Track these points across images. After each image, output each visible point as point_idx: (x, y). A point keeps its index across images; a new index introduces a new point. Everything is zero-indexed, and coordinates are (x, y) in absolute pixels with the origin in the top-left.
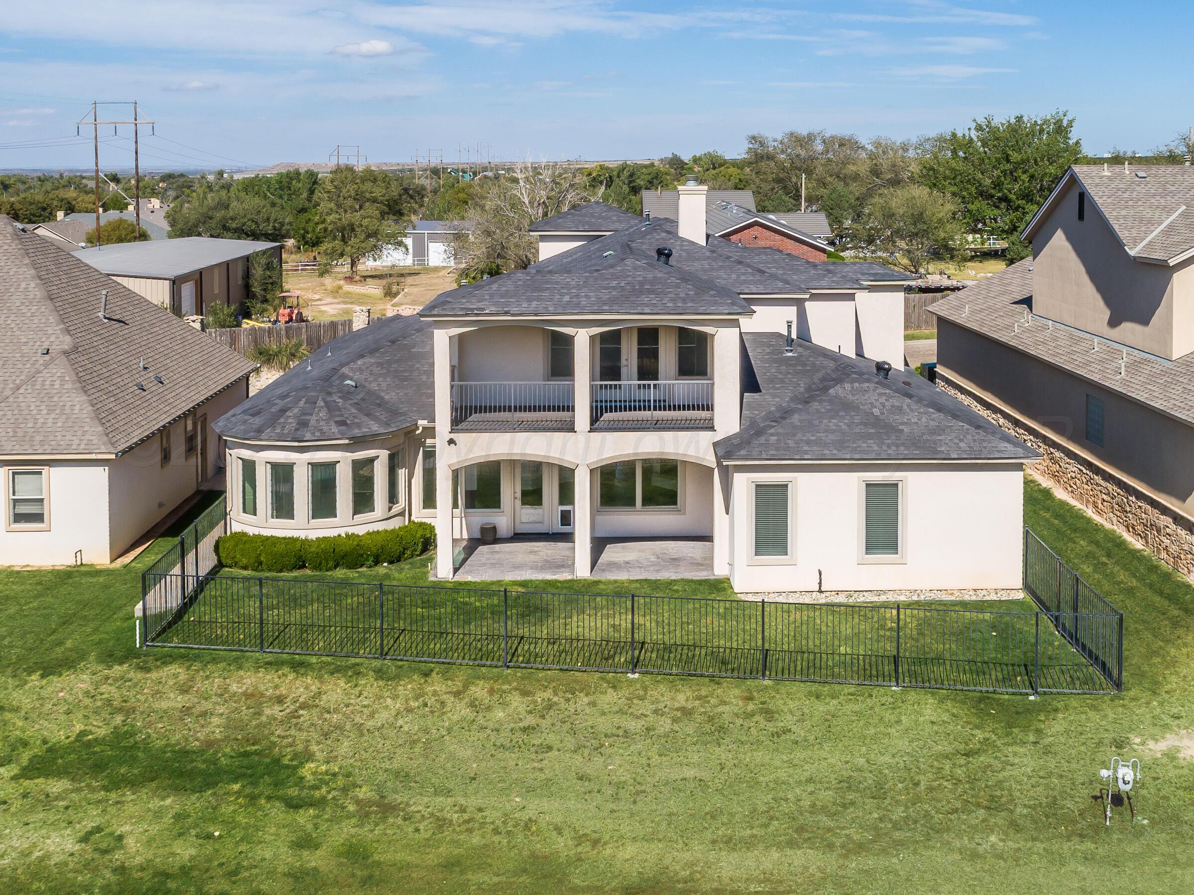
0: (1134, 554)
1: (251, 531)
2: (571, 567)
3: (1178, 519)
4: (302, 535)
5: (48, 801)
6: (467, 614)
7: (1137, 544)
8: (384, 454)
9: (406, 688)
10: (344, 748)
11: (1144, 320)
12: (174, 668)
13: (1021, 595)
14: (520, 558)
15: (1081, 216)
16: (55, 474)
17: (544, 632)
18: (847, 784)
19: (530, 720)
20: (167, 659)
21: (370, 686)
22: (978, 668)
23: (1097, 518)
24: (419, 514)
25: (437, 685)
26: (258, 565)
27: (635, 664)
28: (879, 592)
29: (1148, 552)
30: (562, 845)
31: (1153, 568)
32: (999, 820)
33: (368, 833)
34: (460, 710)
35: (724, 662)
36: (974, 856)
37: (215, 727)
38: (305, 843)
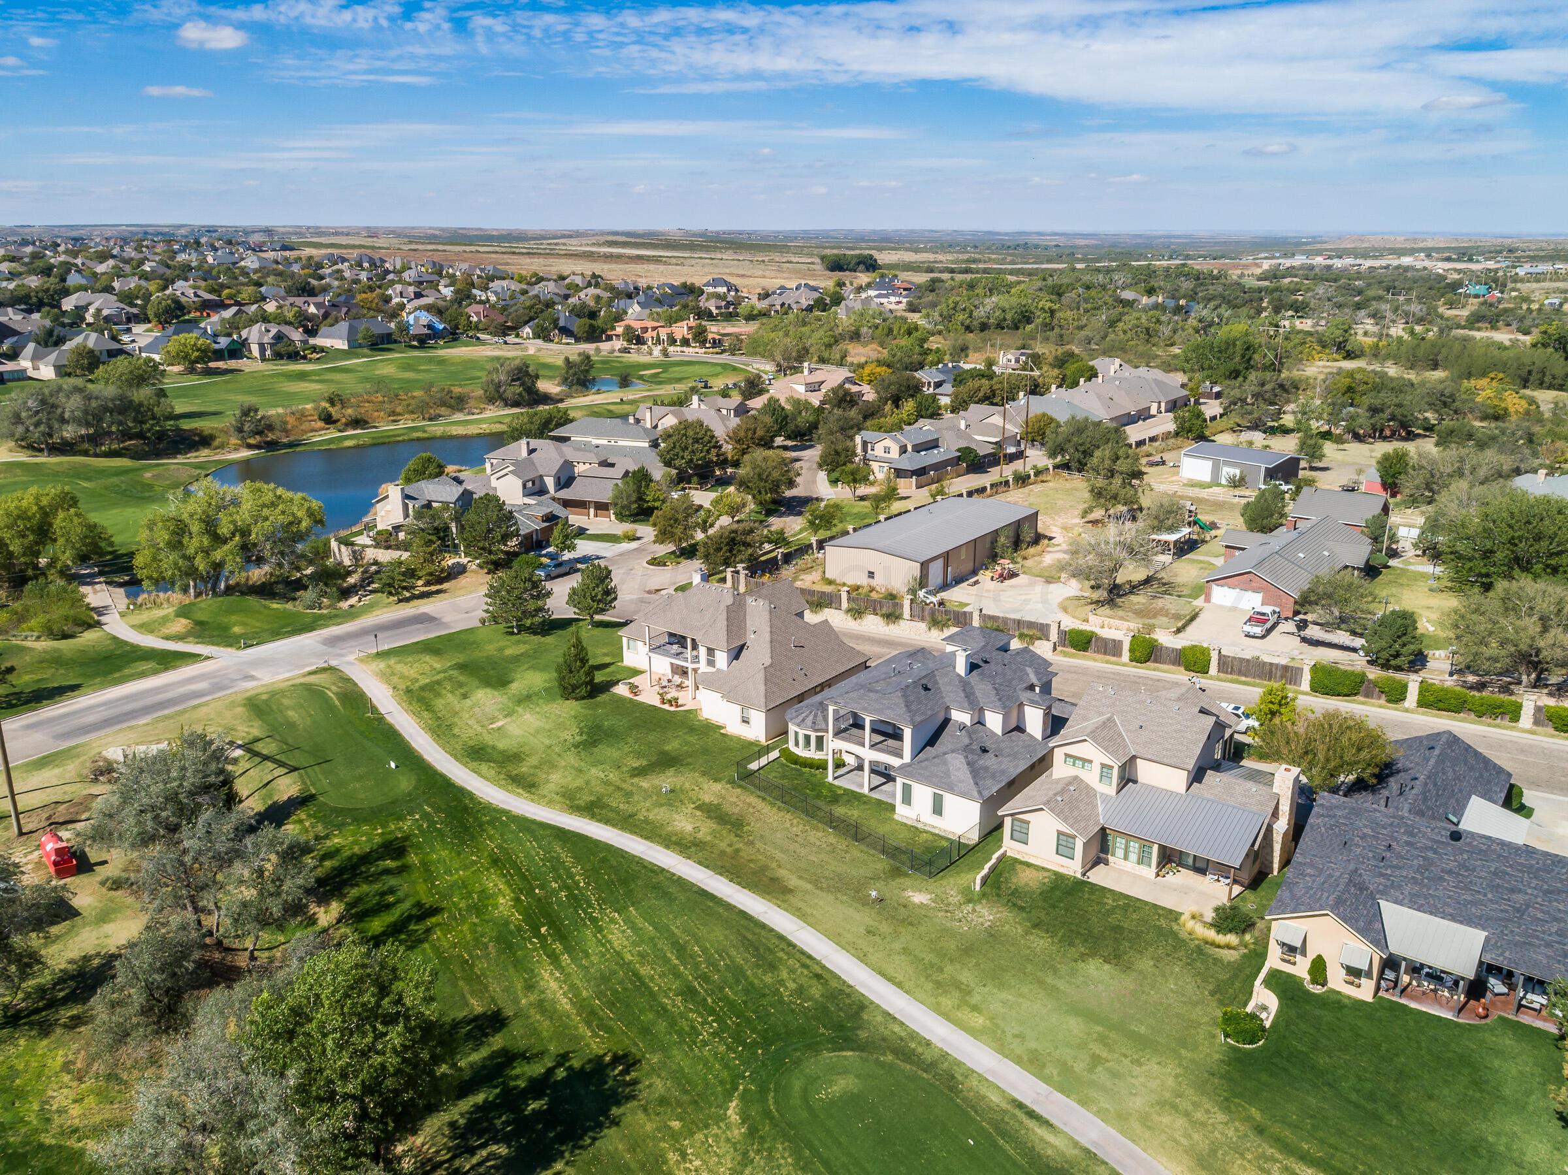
5: (695, 816)
9: (782, 814)
10: (758, 825)
12: (738, 790)
14: (856, 779)
22: (913, 859)
37: (737, 810)
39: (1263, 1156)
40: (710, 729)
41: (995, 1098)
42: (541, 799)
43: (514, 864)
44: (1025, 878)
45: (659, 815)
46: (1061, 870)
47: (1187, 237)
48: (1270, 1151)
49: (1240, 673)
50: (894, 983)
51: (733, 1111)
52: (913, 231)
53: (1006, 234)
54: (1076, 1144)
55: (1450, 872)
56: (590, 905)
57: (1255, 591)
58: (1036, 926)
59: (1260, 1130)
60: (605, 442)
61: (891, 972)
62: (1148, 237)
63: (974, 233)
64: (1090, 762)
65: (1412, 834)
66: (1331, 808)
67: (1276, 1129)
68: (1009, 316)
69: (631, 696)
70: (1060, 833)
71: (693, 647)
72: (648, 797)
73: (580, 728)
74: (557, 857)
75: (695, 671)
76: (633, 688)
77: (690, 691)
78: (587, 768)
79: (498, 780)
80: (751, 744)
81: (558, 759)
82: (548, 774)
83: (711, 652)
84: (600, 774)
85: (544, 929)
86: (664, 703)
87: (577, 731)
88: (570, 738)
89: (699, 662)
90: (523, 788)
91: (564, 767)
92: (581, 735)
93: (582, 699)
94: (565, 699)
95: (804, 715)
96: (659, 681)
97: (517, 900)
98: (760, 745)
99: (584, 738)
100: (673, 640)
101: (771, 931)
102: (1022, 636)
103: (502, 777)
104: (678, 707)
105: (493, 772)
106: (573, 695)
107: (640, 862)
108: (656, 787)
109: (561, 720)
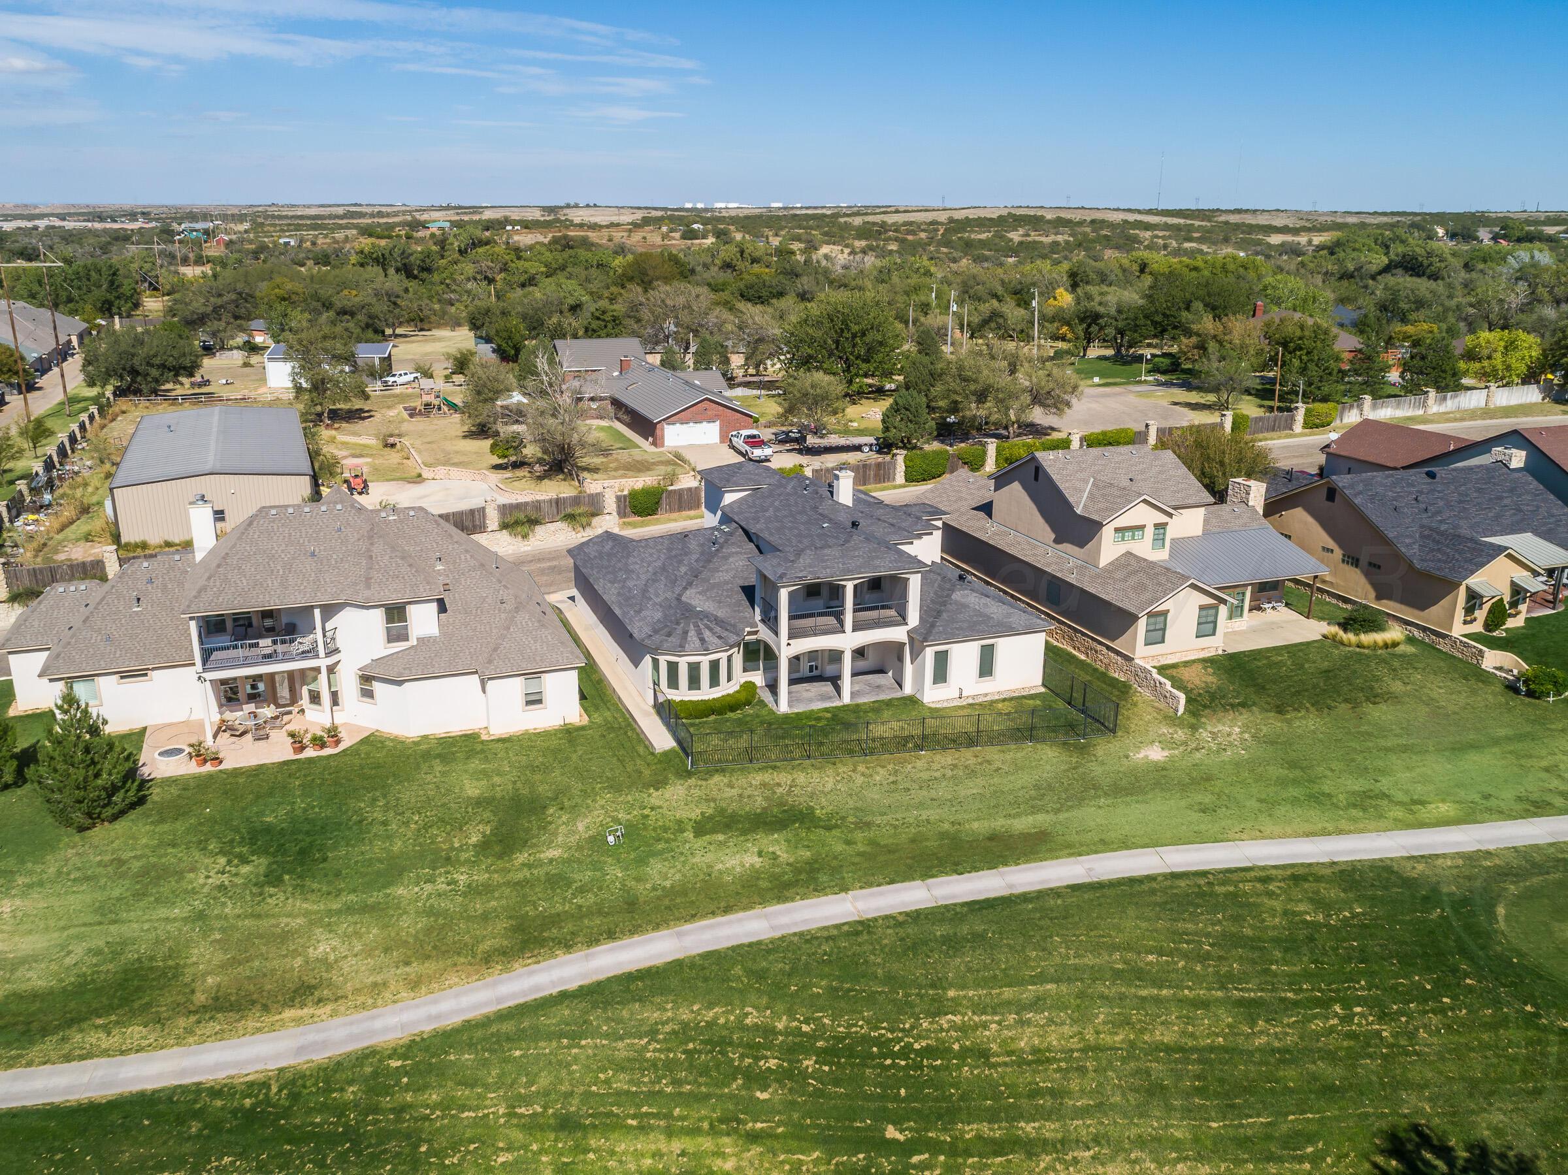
0: (1082, 661)
1: (678, 699)
2: (843, 696)
3: (1108, 648)
4: (706, 698)
5: (722, 844)
6: (818, 730)
7: (1083, 657)
9: (830, 771)
10: (824, 801)
11: (1081, 545)
12: (717, 778)
13: (1043, 690)
15: (1036, 478)
16: (546, 677)
18: (1037, 787)
19: (892, 779)
20: (710, 773)
21: (813, 773)
23: (1060, 645)
24: (745, 676)
25: (841, 768)
26: (690, 717)
27: (918, 747)
28: (986, 695)
29: (1089, 661)
31: (1096, 670)
32: (1100, 793)
33: (868, 834)
35: (955, 741)
36: (1100, 807)
37: (761, 801)
38: (849, 843)
40: (469, 746)
42: (376, 992)
43: (623, 1097)
45: (664, 873)
46: (1207, 653)
55: (1462, 502)
56: (882, 1042)
57: (710, 420)
64: (1143, 527)
66: (1351, 487)
69: (208, 768)
70: (1202, 608)
71: (324, 621)
72: (597, 866)
73: (222, 852)
74: (685, 1025)
75: (331, 670)
76: (199, 754)
77: (315, 718)
78: (375, 897)
79: (189, 1031)
80: (569, 733)
81: (265, 923)
82: (295, 953)
83: (396, 613)
84: (428, 887)
85: (891, 1132)
86: (302, 748)
87: (222, 860)
88: (225, 879)
89: (336, 651)
90: (290, 1003)
91: (312, 923)
92: (244, 861)
93: (122, 813)
94: (81, 829)
95: (692, 633)
96: (223, 728)
97: (754, 1137)
98: (583, 728)
99: (261, 863)
100: (224, 640)
101: (1151, 878)
102: (570, 518)
103: (182, 1022)
104: (338, 742)
105: (136, 1032)
106: (108, 812)
107: (808, 938)
108: (580, 848)
109: (136, 865)
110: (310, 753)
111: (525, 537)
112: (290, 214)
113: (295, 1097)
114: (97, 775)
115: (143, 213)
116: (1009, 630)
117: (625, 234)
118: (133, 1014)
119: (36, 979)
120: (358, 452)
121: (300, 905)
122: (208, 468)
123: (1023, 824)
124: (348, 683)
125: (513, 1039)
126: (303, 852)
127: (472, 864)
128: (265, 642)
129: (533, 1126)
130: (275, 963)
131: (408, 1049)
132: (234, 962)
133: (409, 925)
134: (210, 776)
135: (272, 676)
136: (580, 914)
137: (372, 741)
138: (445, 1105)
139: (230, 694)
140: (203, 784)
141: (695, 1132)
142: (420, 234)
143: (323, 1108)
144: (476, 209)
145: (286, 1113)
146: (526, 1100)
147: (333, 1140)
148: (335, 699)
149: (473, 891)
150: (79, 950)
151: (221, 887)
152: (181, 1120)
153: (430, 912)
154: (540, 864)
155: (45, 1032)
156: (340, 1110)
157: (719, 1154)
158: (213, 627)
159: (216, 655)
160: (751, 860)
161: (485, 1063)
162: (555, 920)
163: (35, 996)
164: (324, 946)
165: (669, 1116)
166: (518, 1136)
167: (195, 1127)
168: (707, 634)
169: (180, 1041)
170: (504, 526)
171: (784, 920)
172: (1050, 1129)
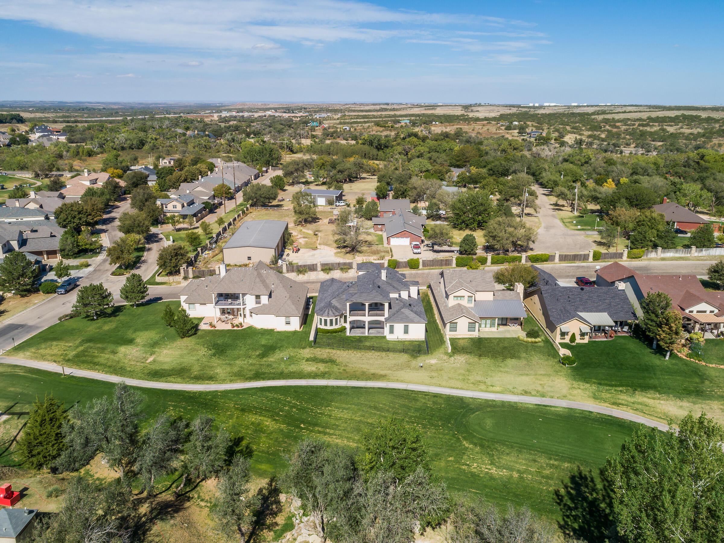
0: (441, 334)
2: (365, 333)
4: (328, 328)
5: (310, 364)
6: (352, 341)
7: (442, 332)
8: (339, 317)
9: (347, 352)
10: (340, 359)
12: (318, 349)
13: (423, 340)
14: (358, 332)
16: (291, 318)
17: (362, 345)
18: (395, 364)
19: (361, 356)
20: (317, 347)
21: (342, 352)
22: (413, 351)
24: (344, 325)
25: (350, 351)
26: (323, 333)
27: (373, 350)
28: (406, 339)
30: (365, 370)
31: (442, 337)
32: (409, 369)
33: (345, 368)
34: (353, 355)
35: (384, 349)
36: (405, 372)
37: (325, 356)
38: (339, 369)
39: (607, 390)
40: (270, 332)
41: (531, 406)
42: (223, 381)
43: (255, 408)
44: (461, 343)
45: (293, 368)
46: (470, 337)
47: (165, 104)
48: (607, 388)
49: (430, 266)
50: (460, 389)
51: (466, 444)
52: (15, 102)
53: (71, 103)
54: (565, 408)
55: (587, 299)
56: (312, 410)
57: (407, 237)
58: (480, 356)
59: (600, 384)
60: (15, 220)
61: (454, 386)
62: (147, 104)
63: (52, 102)
64: (464, 297)
65: (572, 292)
66: (546, 290)
67: (603, 382)
68: (135, 142)
69: (213, 328)
70: (469, 323)
71: (243, 298)
72: (280, 364)
73: (207, 348)
74: (274, 398)
75: (244, 309)
76: (211, 325)
77: (240, 319)
78: (232, 362)
79: (188, 381)
80: (295, 332)
81: (209, 364)
82: (213, 371)
83: (258, 297)
84: (243, 362)
85: (302, 426)
86: (234, 327)
87: (206, 349)
88: (205, 353)
89: (245, 304)
90: (207, 380)
91: (218, 365)
92: (210, 350)
93: (191, 336)
94: (182, 338)
95: (327, 311)
96: (220, 319)
97: (275, 420)
98: (299, 332)
99: (213, 351)
100: (222, 298)
101: (399, 389)
102: (342, 269)
103: (188, 379)
104: (242, 327)
105: (179, 379)
106: (187, 335)
107: (312, 387)
108: (278, 359)
109: (190, 347)
110: (235, 328)
111: (328, 273)
112: (359, 109)
113: (200, 396)
114: (186, 326)
115: (305, 108)
116: (413, 322)
117: (481, 127)
118: (180, 376)
119: (166, 367)
120: (305, 236)
121: (218, 361)
122: (248, 245)
123: (382, 373)
124: (247, 313)
125: (241, 394)
126: (222, 350)
127: (254, 359)
128: (230, 300)
129: (237, 409)
130: (208, 372)
131: (222, 392)
132: (201, 370)
133: (236, 369)
134: (212, 330)
135: (233, 309)
136: (270, 373)
137: (250, 328)
138: (223, 403)
139: (223, 312)
140: (210, 332)
141: (265, 416)
142: (397, 126)
143: (204, 399)
144: (434, 107)
145: (197, 398)
146: (238, 405)
147: (203, 404)
148: (245, 316)
149: (251, 364)
150: (175, 362)
151: (204, 355)
152: (180, 395)
153: (241, 367)
154: (268, 361)
155: (164, 376)
156: (206, 400)
157: (267, 421)
158: (220, 295)
159: (220, 302)
160: (314, 369)
161: (234, 397)
162: (264, 374)
163: (164, 370)
164: (218, 370)
165: (261, 413)
166: (233, 410)
167: (181, 397)
168: (330, 312)
169: (186, 383)
170: (322, 270)
171: (311, 383)
172: (332, 431)
